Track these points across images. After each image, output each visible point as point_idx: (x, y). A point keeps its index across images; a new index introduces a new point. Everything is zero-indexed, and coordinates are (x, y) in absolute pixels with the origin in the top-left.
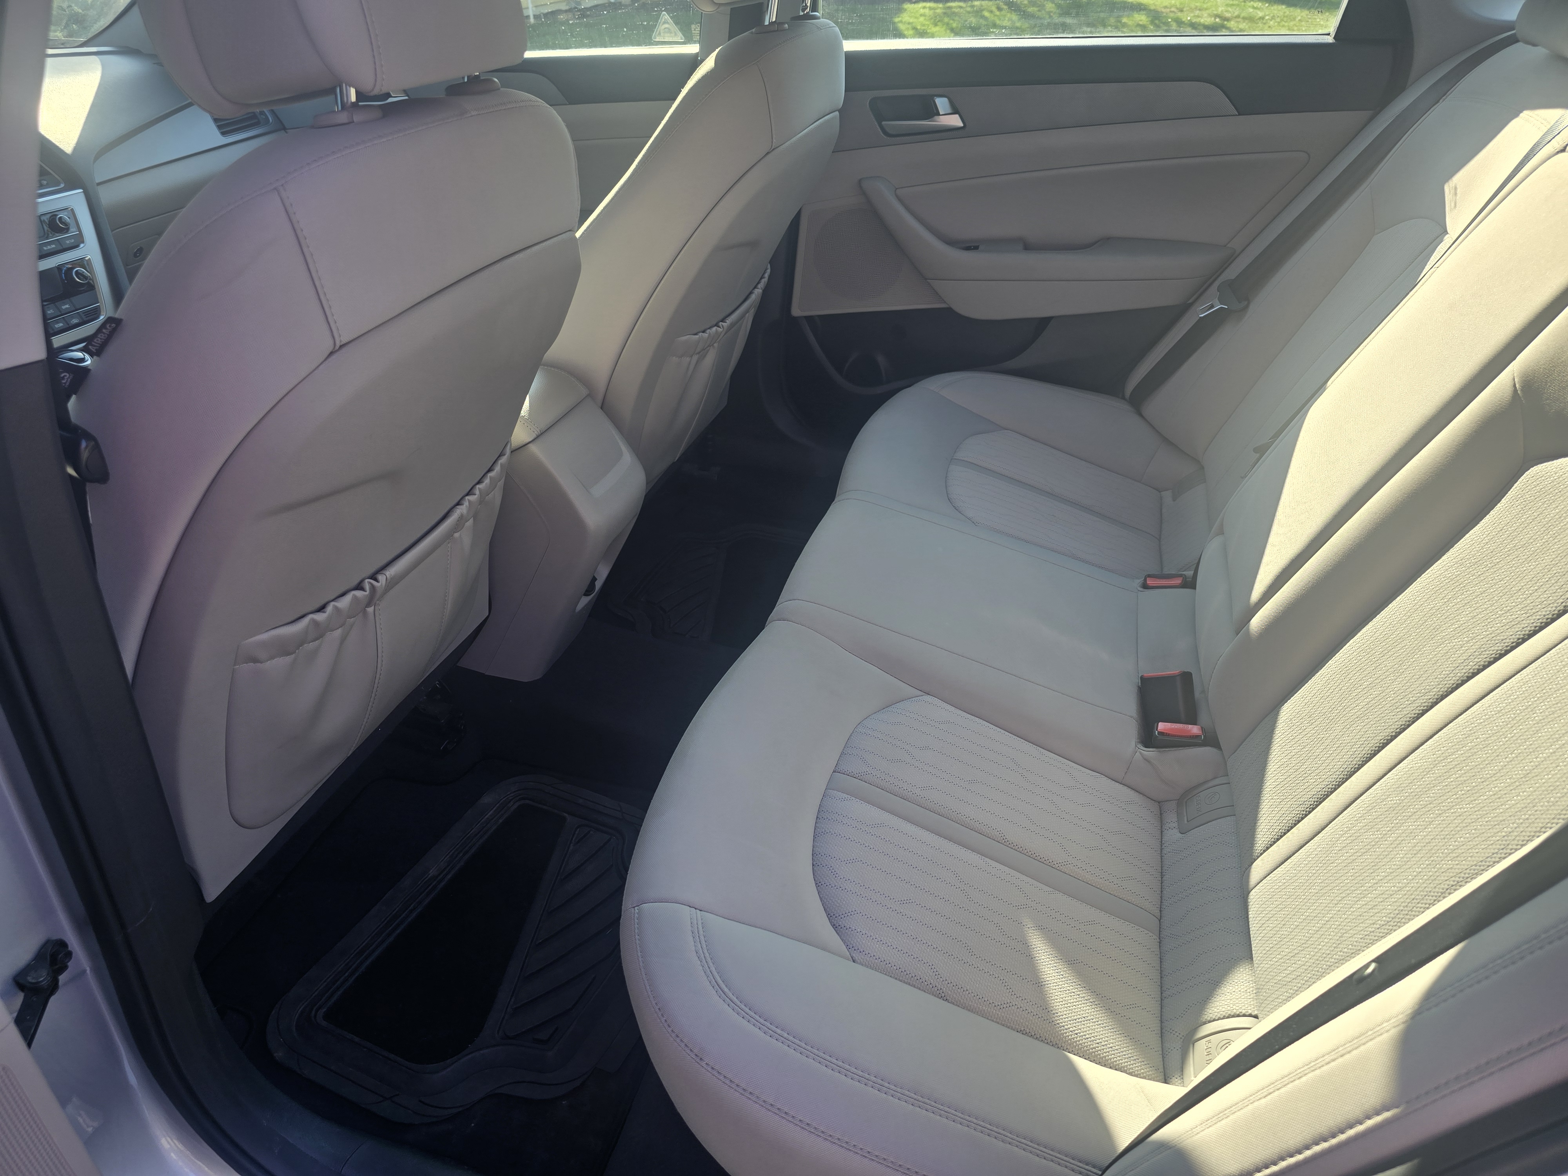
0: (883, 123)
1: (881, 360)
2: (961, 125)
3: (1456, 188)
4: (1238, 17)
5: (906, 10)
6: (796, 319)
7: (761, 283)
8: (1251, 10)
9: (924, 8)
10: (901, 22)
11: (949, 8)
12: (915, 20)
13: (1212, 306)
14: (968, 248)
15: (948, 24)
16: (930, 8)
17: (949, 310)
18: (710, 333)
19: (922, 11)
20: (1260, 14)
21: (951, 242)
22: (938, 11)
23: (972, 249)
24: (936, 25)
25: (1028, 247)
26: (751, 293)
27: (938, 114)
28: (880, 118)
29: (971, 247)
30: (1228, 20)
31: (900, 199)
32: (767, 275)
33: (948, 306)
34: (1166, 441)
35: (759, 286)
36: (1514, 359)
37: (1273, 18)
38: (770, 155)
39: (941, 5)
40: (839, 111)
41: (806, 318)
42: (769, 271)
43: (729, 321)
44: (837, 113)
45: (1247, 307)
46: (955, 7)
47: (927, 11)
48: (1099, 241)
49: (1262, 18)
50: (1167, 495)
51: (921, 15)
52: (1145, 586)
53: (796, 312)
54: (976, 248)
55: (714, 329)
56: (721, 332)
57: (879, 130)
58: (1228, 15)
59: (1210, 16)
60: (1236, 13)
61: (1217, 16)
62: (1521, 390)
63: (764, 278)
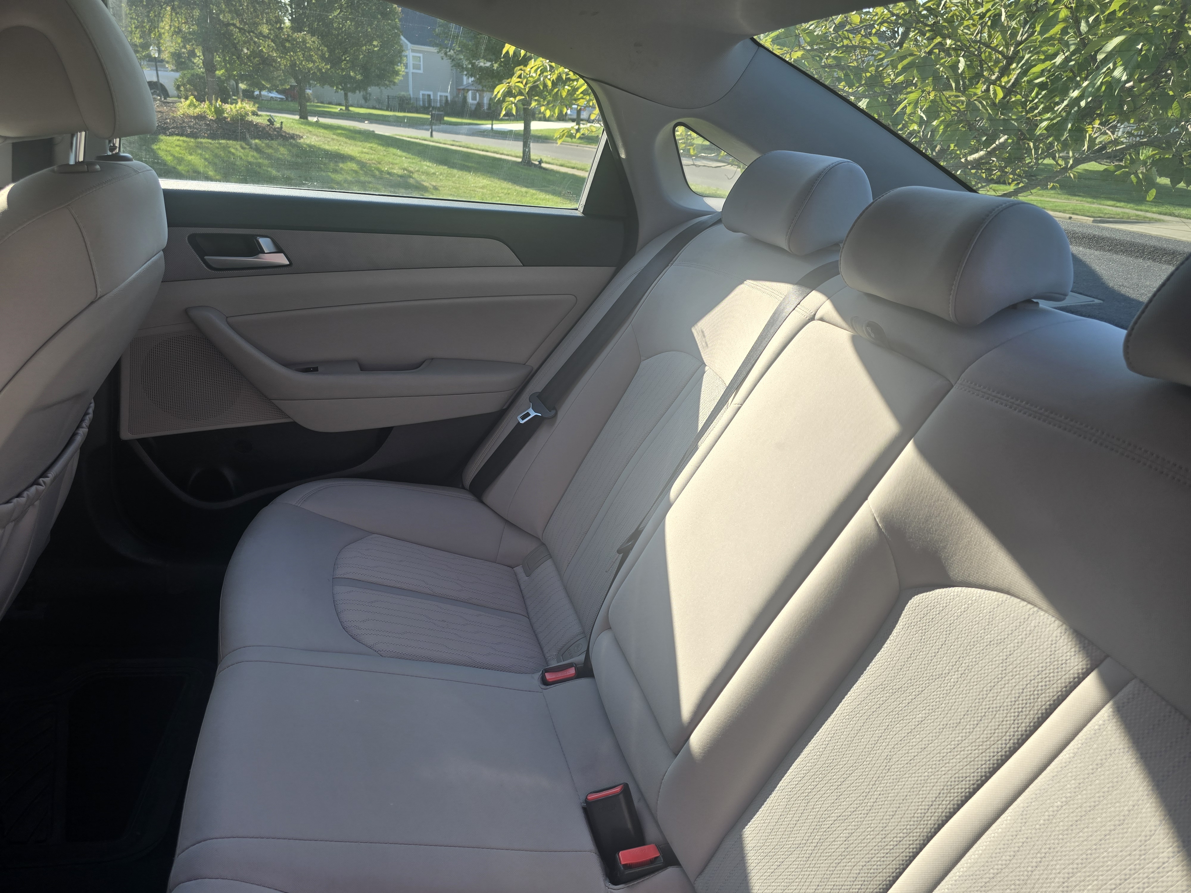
0: (206, 257)
1: (229, 474)
2: (288, 263)
3: (703, 332)
4: (418, 171)
5: (162, 140)
6: (126, 442)
7: (86, 421)
8: (426, 168)
9: (178, 140)
10: (159, 149)
11: (201, 143)
12: (172, 149)
13: (528, 415)
14: (307, 370)
15: (201, 155)
16: (184, 141)
17: (294, 424)
18: (28, 495)
19: (178, 143)
20: (433, 171)
21: (288, 365)
22: (191, 144)
23: (312, 371)
24: (191, 154)
25: (364, 368)
26: (74, 434)
27: (263, 252)
28: (202, 253)
29: (310, 369)
30: (412, 172)
31: (231, 326)
32: (91, 411)
33: (292, 421)
34: (507, 522)
35: (84, 425)
36: (866, 499)
37: (441, 174)
38: (95, 305)
39: (192, 140)
40: (163, 250)
41: (139, 440)
42: (93, 405)
43: (51, 474)
44: (162, 253)
45: (556, 414)
46: (205, 143)
47: (181, 143)
48: (424, 362)
49: (434, 174)
50: (519, 570)
51: (177, 146)
52: (545, 682)
53: (126, 434)
54: (315, 370)
55: (34, 489)
56: (43, 491)
57: (202, 263)
58: (412, 169)
59: (400, 168)
60: (417, 169)
61: (404, 169)
62: (885, 529)
63: (88, 414)
